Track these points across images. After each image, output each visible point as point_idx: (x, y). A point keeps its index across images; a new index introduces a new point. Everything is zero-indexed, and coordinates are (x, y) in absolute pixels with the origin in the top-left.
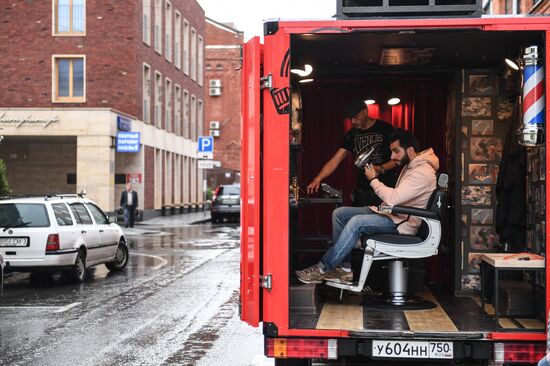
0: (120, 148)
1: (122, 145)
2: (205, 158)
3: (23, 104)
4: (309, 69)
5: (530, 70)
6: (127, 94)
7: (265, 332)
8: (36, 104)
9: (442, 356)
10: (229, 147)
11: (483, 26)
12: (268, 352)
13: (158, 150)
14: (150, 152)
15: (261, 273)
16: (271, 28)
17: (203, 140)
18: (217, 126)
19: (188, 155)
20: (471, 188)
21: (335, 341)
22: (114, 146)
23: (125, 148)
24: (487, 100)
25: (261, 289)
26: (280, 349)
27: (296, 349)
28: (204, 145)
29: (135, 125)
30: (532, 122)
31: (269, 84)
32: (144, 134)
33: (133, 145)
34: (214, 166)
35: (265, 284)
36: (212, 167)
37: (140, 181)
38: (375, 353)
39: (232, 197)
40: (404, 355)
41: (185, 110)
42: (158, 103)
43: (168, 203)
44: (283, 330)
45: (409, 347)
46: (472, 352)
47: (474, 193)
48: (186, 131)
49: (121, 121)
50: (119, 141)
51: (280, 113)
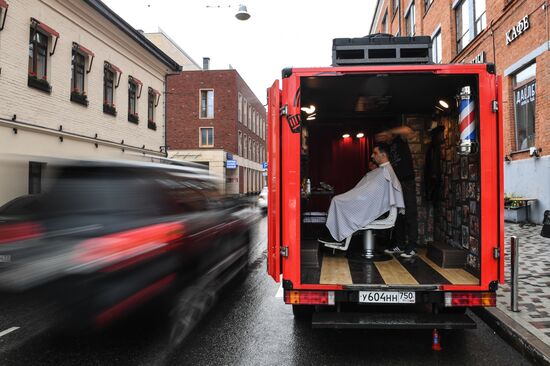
0: (228, 167)
3: (187, 149)
5: (464, 103)
7: (284, 286)
8: (192, 148)
9: (407, 301)
11: (435, 70)
12: (286, 299)
13: (245, 168)
14: (242, 168)
15: (281, 244)
16: (287, 73)
17: (265, 164)
19: (259, 170)
21: (333, 293)
22: (225, 166)
23: (230, 167)
24: (417, 132)
25: (281, 256)
26: (294, 298)
27: (306, 299)
28: (265, 166)
29: (235, 157)
30: (467, 138)
31: (286, 112)
32: (239, 161)
33: (234, 166)
35: (284, 253)
37: (237, 181)
38: (361, 300)
40: (381, 301)
41: (257, 150)
42: (245, 148)
43: (250, 190)
44: (297, 285)
45: (385, 295)
49: (229, 155)
50: (228, 164)
51: (294, 132)
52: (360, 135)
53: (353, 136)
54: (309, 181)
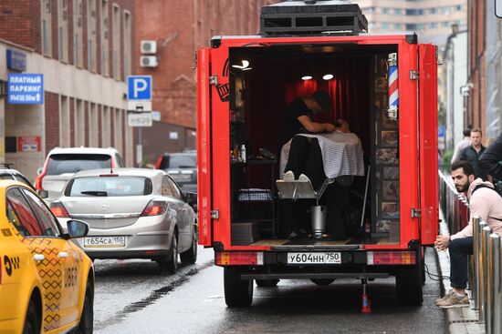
0: (13, 98)
1: (16, 93)
2: (139, 111)
4: (246, 64)
5: (391, 69)
6: (16, 12)
9: (334, 262)
10: (175, 86)
12: (217, 262)
13: (64, 98)
14: (52, 100)
15: (212, 209)
16: (216, 43)
17: (136, 81)
18: (153, 50)
19: (109, 104)
20: (383, 150)
21: (261, 253)
22: (4, 96)
23: (21, 99)
25: (212, 220)
26: (225, 260)
27: (236, 259)
28: (136, 90)
30: (393, 104)
31: (215, 81)
32: (47, 76)
33: (33, 94)
34: (154, 122)
35: (214, 216)
36: (150, 124)
37: (39, 149)
38: (289, 261)
39: (184, 171)
40: (308, 262)
41: (104, 29)
44: (227, 246)
45: (312, 257)
46: (353, 258)
47: (385, 154)
48: (106, 66)
49: (13, 56)
50: (12, 88)
51: (223, 100)
52: (328, 77)
53: (318, 79)
54: (243, 147)
